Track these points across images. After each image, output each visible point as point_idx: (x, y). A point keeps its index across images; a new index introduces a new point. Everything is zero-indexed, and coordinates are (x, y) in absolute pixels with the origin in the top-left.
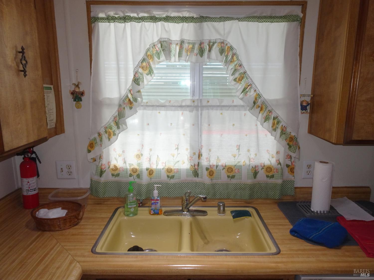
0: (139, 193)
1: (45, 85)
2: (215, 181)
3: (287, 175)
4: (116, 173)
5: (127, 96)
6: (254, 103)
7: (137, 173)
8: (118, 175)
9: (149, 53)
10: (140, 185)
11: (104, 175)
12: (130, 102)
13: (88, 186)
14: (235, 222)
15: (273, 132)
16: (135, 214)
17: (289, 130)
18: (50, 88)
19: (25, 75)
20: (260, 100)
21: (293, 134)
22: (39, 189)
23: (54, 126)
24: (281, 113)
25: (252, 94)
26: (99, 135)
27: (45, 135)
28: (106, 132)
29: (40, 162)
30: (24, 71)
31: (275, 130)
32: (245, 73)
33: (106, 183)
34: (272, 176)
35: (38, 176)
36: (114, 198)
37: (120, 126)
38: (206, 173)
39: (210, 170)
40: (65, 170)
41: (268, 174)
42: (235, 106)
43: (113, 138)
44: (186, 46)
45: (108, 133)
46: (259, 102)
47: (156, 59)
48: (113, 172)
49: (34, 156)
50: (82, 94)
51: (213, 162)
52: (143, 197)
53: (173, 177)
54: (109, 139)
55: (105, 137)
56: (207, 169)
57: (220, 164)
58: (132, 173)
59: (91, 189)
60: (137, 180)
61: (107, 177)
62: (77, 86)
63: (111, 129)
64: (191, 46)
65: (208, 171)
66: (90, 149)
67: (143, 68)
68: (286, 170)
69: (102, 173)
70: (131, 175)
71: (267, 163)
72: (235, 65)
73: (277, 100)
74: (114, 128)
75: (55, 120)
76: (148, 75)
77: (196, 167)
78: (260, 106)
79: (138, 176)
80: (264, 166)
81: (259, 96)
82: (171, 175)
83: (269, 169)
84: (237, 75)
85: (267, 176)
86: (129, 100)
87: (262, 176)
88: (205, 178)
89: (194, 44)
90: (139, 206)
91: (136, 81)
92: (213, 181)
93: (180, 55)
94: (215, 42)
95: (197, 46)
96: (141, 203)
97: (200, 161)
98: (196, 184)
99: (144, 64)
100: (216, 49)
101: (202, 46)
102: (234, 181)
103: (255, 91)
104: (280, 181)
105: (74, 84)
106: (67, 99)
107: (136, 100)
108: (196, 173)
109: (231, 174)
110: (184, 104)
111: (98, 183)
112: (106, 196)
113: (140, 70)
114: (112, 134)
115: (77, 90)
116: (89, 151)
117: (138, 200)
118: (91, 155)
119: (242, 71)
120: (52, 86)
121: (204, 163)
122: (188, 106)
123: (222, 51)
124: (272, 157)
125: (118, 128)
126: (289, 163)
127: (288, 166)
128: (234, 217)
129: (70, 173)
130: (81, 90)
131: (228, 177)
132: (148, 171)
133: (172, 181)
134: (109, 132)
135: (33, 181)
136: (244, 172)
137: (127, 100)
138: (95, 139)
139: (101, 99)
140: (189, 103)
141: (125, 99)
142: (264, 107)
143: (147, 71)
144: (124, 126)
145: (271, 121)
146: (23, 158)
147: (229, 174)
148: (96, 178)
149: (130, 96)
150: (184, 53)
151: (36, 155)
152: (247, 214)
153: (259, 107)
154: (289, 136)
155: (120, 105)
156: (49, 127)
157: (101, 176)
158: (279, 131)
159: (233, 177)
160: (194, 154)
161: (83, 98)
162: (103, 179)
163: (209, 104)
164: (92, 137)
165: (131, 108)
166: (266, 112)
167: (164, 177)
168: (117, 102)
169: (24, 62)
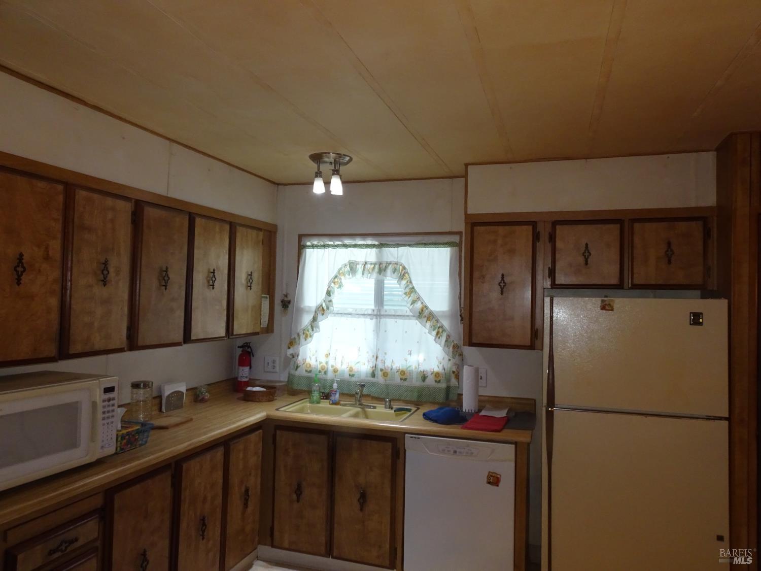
0: (324, 387)
1: (263, 295)
2: (388, 382)
3: (454, 382)
4: (309, 370)
5: (322, 305)
6: (420, 313)
7: (325, 370)
8: (310, 372)
9: (341, 271)
10: (325, 380)
11: (299, 369)
12: (323, 310)
13: (286, 380)
14: (396, 415)
15: (437, 339)
16: (318, 403)
17: (452, 339)
18: (267, 298)
19: (251, 289)
20: (427, 311)
21: (455, 342)
22: (250, 379)
23: (266, 326)
24: (446, 323)
25: (419, 305)
26: (299, 335)
27: (258, 330)
28: (304, 333)
29: (253, 356)
30: (251, 286)
31: (439, 338)
32: (413, 288)
33: (300, 377)
34: (439, 382)
35: (250, 368)
36: (305, 391)
37: (314, 329)
38: (380, 373)
39: (384, 371)
40: (271, 364)
41: (436, 379)
42: (408, 316)
43: (309, 339)
44: (368, 266)
45: (305, 335)
46: (426, 313)
47: (347, 276)
48: (307, 369)
49: (249, 350)
50: (289, 302)
51: (388, 364)
52: (327, 391)
53: (353, 376)
54: (306, 340)
55: (302, 337)
56: (382, 370)
57: (394, 367)
58: (321, 370)
59: (288, 381)
60: (324, 376)
61: (301, 372)
62: (286, 296)
63: (308, 331)
64: (373, 266)
65: (382, 372)
66: (290, 346)
67: (334, 283)
68: (453, 376)
69: (297, 367)
70: (320, 372)
71: (436, 369)
72: (407, 282)
73: (443, 312)
74: (310, 331)
75: (267, 322)
76: (338, 288)
77: (374, 368)
78: (427, 316)
79: (325, 373)
80: (434, 372)
81: (426, 307)
82: (351, 373)
83: (437, 374)
84: (407, 290)
85: (436, 381)
86: (323, 308)
87: (430, 381)
88: (380, 379)
89: (375, 264)
90: (321, 399)
91: (329, 293)
92: (387, 381)
93: (363, 274)
94: (390, 264)
95: (377, 266)
96: (326, 396)
97: (377, 363)
98: (373, 384)
99: (336, 280)
100: (390, 268)
101: (381, 266)
102: (406, 383)
103: (422, 303)
104: (443, 385)
105: (284, 295)
106: (278, 307)
107: (328, 308)
108: (373, 375)
109: (404, 377)
110: (366, 313)
111: (294, 376)
112: (299, 388)
113: (333, 285)
114: (309, 336)
115: (286, 299)
116: (289, 348)
117: (323, 393)
118: (290, 351)
119: (411, 286)
120: (268, 296)
121: (380, 366)
122: (369, 315)
123: (395, 271)
124: (440, 364)
125: (313, 330)
126: (454, 370)
127: (454, 372)
128: (395, 411)
129: (274, 367)
130: (289, 299)
131: (401, 379)
132: (333, 369)
133: (353, 379)
134: (307, 334)
135: (247, 369)
136: (414, 376)
137: (321, 308)
138: (295, 339)
139: (302, 306)
140: (370, 312)
141: (320, 307)
142: (431, 318)
143: (337, 286)
144: (318, 329)
145: (436, 330)
146: (242, 351)
147: (402, 377)
148: (293, 372)
149: (324, 305)
150: (366, 272)
151: (251, 349)
152: (409, 410)
153: (425, 317)
154: (453, 344)
155: (316, 312)
156: (262, 326)
157: (296, 369)
158: (444, 339)
159: (405, 380)
160: (373, 356)
161: (290, 306)
162: (297, 373)
163: (386, 313)
164: (293, 337)
165: (323, 314)
166: (432, 322)
167: (347, 376)
168: (314, 309)
169: (251, 281)
